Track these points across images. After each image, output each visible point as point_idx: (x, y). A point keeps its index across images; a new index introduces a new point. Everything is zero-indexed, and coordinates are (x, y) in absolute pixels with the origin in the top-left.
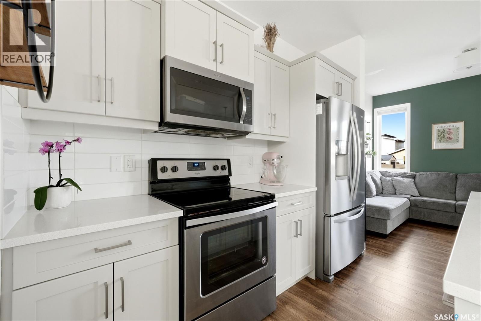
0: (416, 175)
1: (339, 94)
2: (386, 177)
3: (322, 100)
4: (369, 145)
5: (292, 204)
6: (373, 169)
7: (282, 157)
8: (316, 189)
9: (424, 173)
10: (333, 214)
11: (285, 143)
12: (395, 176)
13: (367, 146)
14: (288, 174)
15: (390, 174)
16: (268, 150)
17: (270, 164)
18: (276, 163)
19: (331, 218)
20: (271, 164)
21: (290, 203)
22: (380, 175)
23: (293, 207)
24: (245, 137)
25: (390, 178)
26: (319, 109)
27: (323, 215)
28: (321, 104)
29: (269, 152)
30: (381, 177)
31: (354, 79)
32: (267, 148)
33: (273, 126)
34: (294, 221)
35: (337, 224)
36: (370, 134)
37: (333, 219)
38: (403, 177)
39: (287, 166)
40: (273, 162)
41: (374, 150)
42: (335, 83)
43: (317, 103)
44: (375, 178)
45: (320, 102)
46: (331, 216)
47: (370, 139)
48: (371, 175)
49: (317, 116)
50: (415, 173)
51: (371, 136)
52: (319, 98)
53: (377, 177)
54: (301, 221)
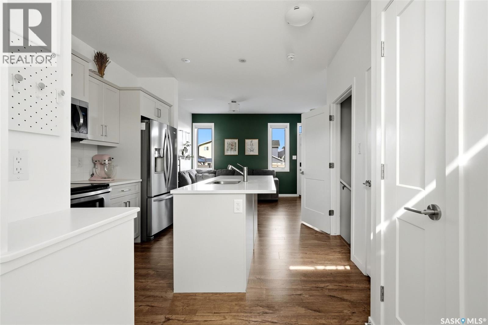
0: (216, 171)
1: (159, 116)
2: (199, 174)
3: (146, 121)
4: (188, 151)
5: (123, 191)
6: (192, 168)
7: (113, 158)
8: (141, 180)
9: (220, 170)
10: (153, 195)
11: (116, 148)
12: (204, 173)
13: (187, 151)
14: (118, 171)
15: (202, 171)
16: (98, 153)
17: (101, 164)
18: (107, 163)
19: (152, 198)
20: (103, 164)
21: (121, 190)
22: (195, 173)
23: (123, 193)
24: (79, 142)
25: (201, 174)
26: (143, 126)
27: (146, 197)
28: (145, 123)
29: (99, 154)
30: (196, 174)
31: (170, 106)
32: (97, 151)
33: (105, 135)
34: (124, 203)
35: (156, 202)
36: (189, 142)
37: (153, 199)
38: (209, 173)
39: (117, 166)
40: (104, 162)
41: (193, 155)
42: (156, 109)
43: (142, 122)
44: (191, 174)
45: (144, 122)
46: (151, 197)
47: (189, 145)
48: (189, 173)
49: (142, 131)
50: (216, 170)
51: (190, 143)
52: (143, 119)
53: (193, 174)
54: (129, 202)
